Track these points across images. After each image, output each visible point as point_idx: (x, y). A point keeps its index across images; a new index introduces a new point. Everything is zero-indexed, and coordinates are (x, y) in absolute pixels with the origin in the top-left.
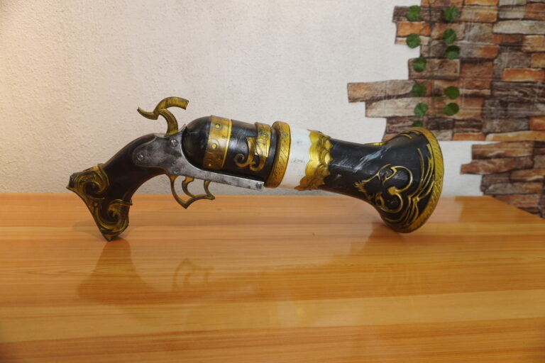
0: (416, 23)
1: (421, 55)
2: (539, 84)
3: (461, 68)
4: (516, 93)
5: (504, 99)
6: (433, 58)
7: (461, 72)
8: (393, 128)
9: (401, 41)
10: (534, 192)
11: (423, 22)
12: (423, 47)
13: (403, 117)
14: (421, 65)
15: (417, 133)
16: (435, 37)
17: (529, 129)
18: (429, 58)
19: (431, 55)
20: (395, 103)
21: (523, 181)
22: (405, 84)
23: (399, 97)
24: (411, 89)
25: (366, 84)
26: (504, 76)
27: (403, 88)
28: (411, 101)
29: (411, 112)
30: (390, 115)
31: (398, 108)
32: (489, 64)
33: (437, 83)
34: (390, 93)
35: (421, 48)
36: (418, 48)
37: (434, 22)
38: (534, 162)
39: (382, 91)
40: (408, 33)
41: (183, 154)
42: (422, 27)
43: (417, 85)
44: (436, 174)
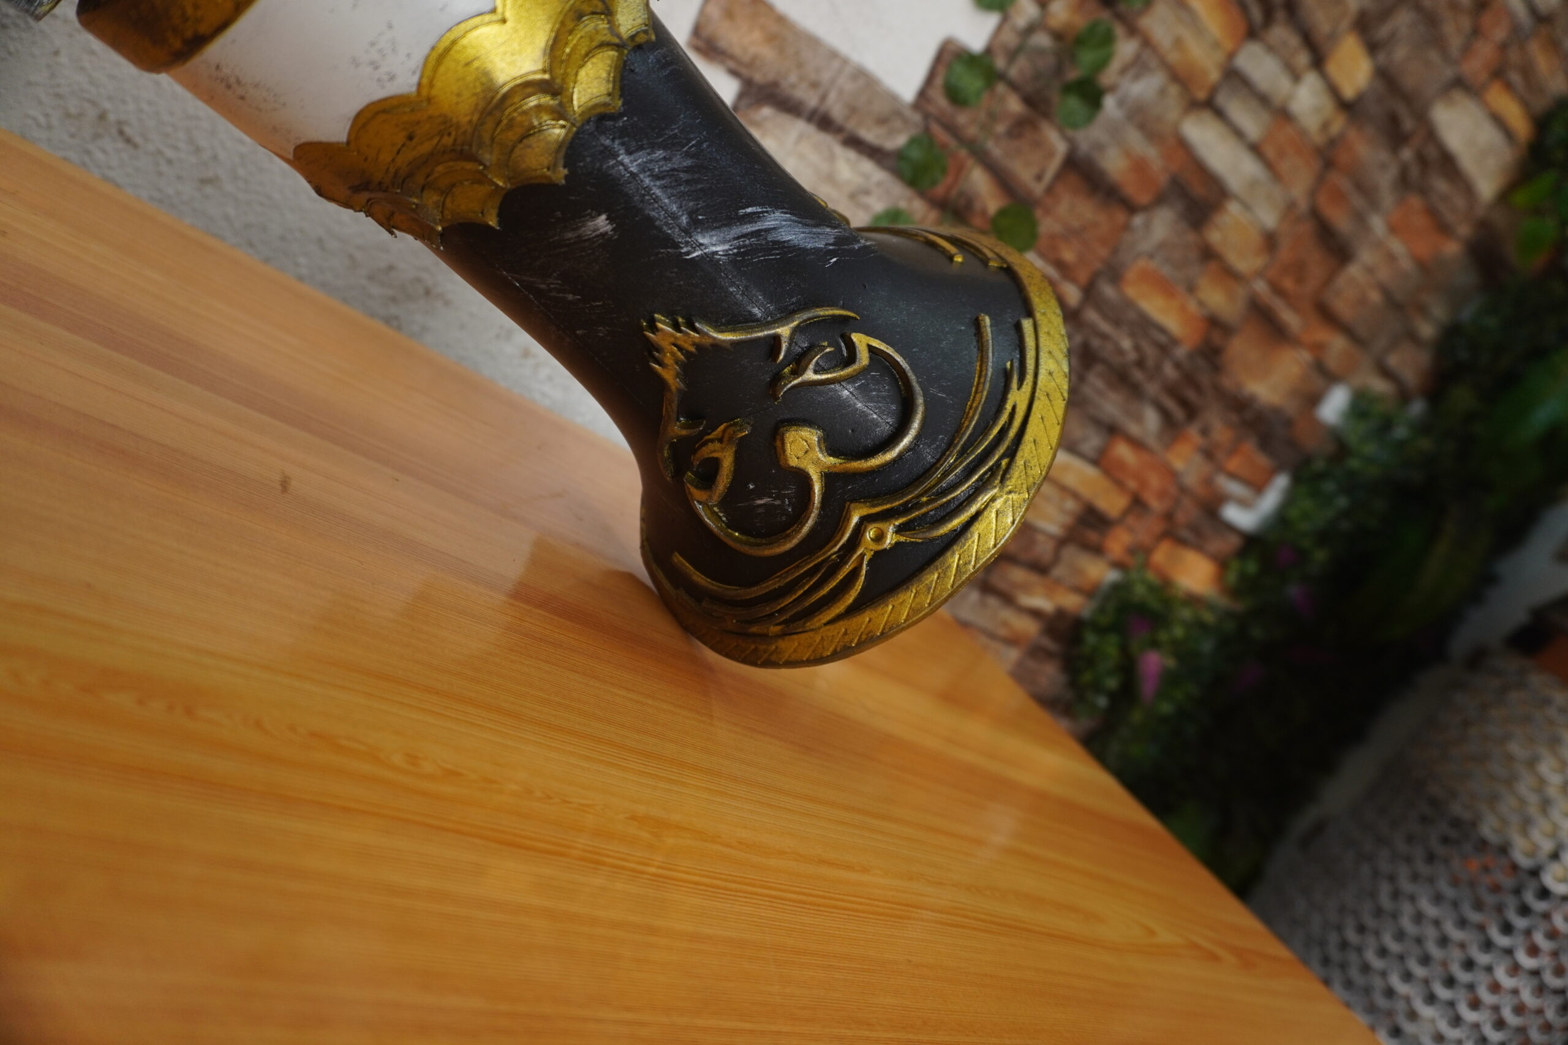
1: (989, 51)
2: (1181, 352)
3: (1059, 176)
4: (1126, 344)
5: (1096, 343)
6: (1013, 86)
7: (1050, 190)
10: (1012, 641)
12: (1008, 25)
14: (971, 83)
16: (1053, 23)
17: (1095, 462)
18: (1001, 76)
19: (1013, 72)
20: (832, 158)
21: (1007, 599)
22: (894, 111)
23: (854, 142)
24: (898, 141)
25: (781, 20)
26: (1131, 275)
27: (882, 121)
28: (879, 184)
32: (1120, 217)
33: (979, 180)
34: (837, 111)
35: (1000, 27)
36: (991, 20)
38: (1056, 559)
39: (815, 85)
43: (924, 139)
44: (1019, 461)
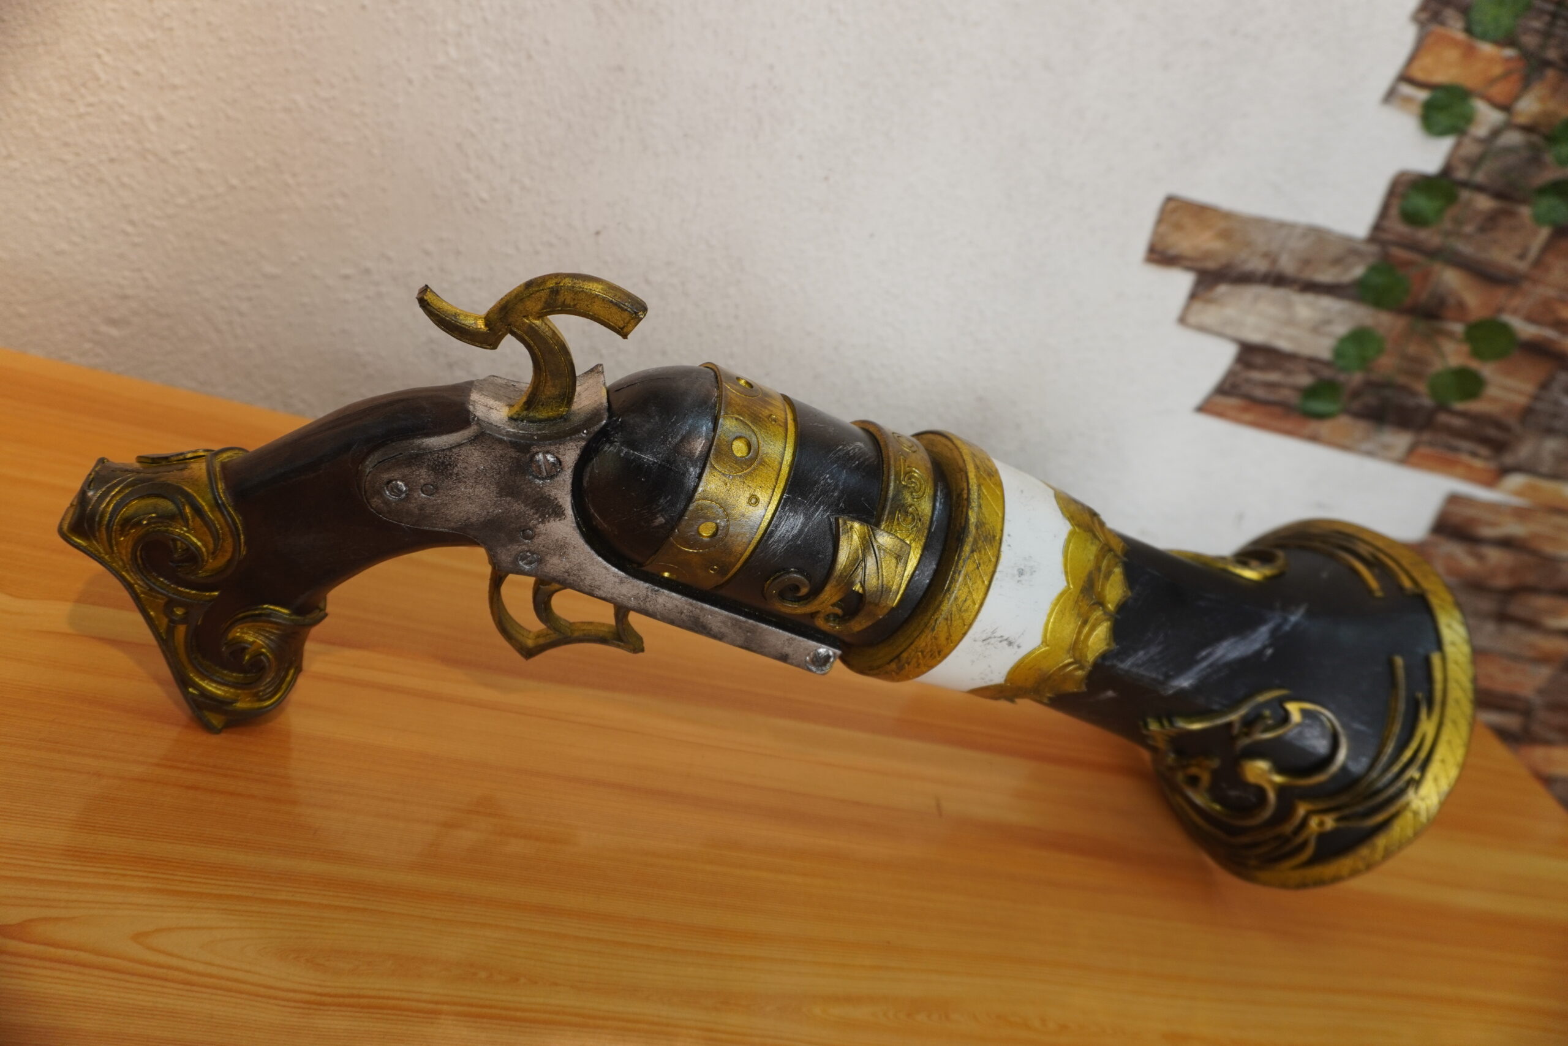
0: (1487, 49)
1: (1446, 171)
3: (1546, 249)
6: (1480, 188)
7: (1538, 263)
8: (1248, 381)
9: (1408, 100)
10: (1543, 659)
11: (1509, 52)
12: (1467, 141)
13: (1292, 357)
14: (1429, 205)
15: (1407, 583)
16: (1521, 120)
18: (1465, 184)
19: (1480, 177)
20: (1290, 306)
22: (1349, 249)
23: (1310, 287)
24: (1358, 271)
25: (1227, 216)
27: (1337, 261)
28: (1340, 313)
29: (1322, 347)
30: (1256, 337)
31: (1291, 322)
33: (1451, 279)
34: (1287, 265)
35: (1457, 146)
36: (1449, 142)
37: (1547, 64)
39: (1266, 255)
40: (1441, 77)
41: (569, 512)
42: (1497, 70)
43: (1385, 266)
44: (1429, 777)
